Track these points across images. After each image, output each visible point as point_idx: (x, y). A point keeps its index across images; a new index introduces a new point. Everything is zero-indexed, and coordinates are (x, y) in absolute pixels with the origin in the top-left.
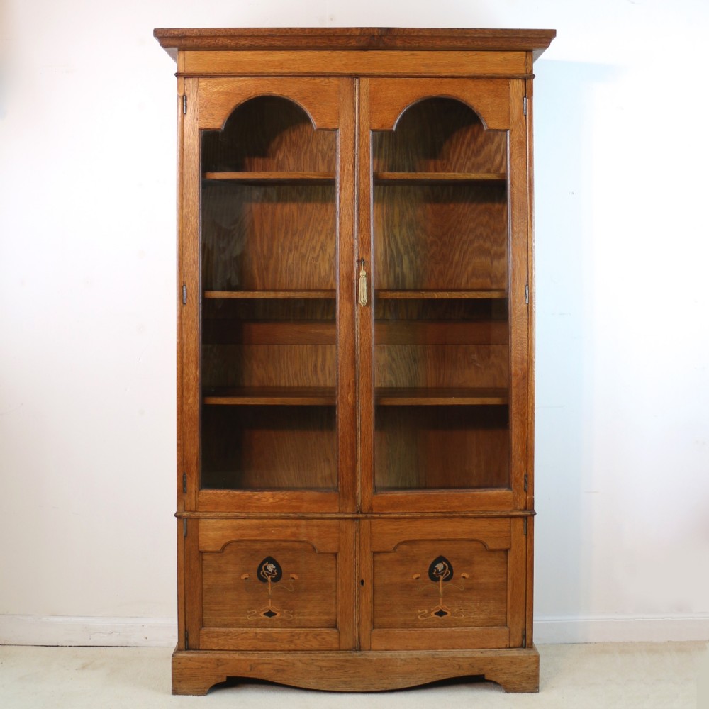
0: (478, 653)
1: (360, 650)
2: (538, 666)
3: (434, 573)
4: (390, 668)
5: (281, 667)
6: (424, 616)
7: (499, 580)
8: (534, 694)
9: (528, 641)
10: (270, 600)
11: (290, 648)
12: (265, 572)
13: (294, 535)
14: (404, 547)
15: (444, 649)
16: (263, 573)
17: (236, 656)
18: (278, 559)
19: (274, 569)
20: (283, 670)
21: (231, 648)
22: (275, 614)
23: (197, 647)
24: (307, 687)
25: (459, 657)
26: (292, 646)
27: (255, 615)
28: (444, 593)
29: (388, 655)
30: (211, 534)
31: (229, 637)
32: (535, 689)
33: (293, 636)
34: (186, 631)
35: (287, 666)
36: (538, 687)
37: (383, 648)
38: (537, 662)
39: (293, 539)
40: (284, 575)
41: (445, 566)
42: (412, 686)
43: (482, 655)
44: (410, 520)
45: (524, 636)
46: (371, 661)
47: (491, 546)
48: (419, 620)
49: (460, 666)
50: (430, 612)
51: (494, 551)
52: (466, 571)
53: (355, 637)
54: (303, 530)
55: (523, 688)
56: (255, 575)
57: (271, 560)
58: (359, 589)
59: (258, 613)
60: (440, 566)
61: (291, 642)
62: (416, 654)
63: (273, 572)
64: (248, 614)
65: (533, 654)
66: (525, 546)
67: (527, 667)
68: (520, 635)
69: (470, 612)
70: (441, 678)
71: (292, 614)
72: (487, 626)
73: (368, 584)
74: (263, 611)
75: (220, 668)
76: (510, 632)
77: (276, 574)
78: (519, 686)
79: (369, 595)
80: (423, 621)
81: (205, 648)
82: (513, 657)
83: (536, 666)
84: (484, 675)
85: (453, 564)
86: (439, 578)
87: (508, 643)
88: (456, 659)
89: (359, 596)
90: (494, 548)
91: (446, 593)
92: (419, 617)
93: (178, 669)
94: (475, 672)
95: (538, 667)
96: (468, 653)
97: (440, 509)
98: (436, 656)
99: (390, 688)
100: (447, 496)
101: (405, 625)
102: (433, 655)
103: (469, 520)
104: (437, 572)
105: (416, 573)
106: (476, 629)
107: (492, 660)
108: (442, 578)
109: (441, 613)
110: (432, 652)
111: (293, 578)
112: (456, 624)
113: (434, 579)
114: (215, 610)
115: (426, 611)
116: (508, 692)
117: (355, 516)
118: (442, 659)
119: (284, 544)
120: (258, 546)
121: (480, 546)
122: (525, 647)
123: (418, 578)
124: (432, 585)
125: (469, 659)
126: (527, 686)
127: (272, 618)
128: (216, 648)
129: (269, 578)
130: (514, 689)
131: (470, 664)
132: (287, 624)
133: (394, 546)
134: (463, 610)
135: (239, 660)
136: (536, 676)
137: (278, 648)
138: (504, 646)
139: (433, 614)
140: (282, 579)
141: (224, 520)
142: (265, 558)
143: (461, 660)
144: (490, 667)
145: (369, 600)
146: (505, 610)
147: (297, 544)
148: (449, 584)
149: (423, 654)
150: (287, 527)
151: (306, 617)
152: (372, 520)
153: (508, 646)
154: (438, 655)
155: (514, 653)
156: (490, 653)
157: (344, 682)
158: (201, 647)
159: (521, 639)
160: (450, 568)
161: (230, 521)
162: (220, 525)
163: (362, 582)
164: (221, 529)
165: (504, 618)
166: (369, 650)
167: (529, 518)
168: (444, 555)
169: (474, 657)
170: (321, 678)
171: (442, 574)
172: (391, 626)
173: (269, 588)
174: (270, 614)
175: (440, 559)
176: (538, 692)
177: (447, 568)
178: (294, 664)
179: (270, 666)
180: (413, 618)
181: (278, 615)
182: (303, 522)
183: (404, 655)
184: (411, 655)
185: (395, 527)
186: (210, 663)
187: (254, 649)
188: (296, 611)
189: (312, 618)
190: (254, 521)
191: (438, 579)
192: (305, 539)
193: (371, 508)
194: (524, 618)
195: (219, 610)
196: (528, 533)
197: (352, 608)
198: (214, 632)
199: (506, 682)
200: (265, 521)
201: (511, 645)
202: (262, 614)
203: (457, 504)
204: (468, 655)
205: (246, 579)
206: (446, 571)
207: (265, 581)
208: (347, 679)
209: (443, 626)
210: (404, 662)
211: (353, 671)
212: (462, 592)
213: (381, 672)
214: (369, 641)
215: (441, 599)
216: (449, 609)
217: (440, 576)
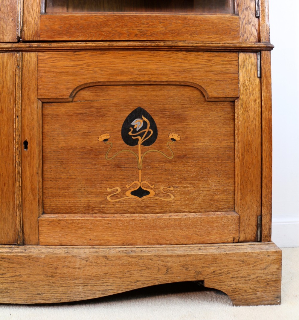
0: (194, 250)
1: (24, 244)
2: (281, 266)
3: (130, 133)
4: (65, 270)
6: (115, 196)
7: (223, 144)
8: (274, 307)
9: (265, 232)
14: (86, 94)
15: (144, 244)
25: (166, 256)
28: (144, 162)
29: (62, 251)
32: (276, 300)
36: (279, 297)
37: (56, 242)
38: (279, 261)
41: (145, 123)
43: (200, 252)
44: (94, 53)
45: (259, 226)
46: (36, 260)
47: (212, 92)
48: (108, 202)
49: (168, 268)
50: (124, 191)
51: (215, 101)
52: (177, 131)
53: (16, 225)
55: (258, 298)
58: (21, 154)
60: (138, 123)
62: (102, 251)
65: (273, 250)
66: (258, 95)
67: (265, 269)
68: (254, 224)
70: (139, 285)
72: (206, 212)
73: (34, 147)
76: (239, 219)
78: (254, 296)
79: (36, 163)
80: (114, 203)
82: (244, 254)
83: (277, 266)
84: (203, 281)
85: (157, 120)
86: (138, 140)
87: (236, 235)
88: (162, 258)
89: (21, 164)
90: (216, 95)
91: (148, 163)
92: (108, 198)
94: (190, 277)
95: (279, 269)
96: (180, 250)
97: (136, 35)
98: (133, 254)
100: (147, 18)
101: (89, 210)
102: (128, 252)
103: (180, 55)
104: (135, 131)
105: (103, 133)
106: (191, 215)
107: (214, 260)
108: (141, 140)
109: (140, 193)
110: (129, 248)
112: (162, 208)
113: (130, 141)
115: (119, 190)
116: (237, 305)
117: (16, 46)
118: (142, 258)
121: (197, 94)
122: (260, 241)
123: (106, 140)
124: (127, 150)
125: (182, 259)
126: (264, 295)
130: (246, 300)
131: (183, 266)
133: (71, 91)
134: (172, 189)
136: (277, 281)
138: (230, 240)
139: (128, 193)
143: (169, 259)
144: (212, 269)
145: (35, 170)
146: (232, 188)
148: (151, 149)
149: (113, 251)
152: (40, 54)
153: (236, 240)
154: (135, 252)
155: (247, 248)
156: (211, 250)
159: (255, 228)
160: (153, 126)
163: (26, 143)
165: (230, 199)
166: (38, 244)
167: (264, 53)
168: (144, 106)
169: (188, 256)
171: (141, 135)
172: (69, 211)
175: (138, 113)
176: (279, 303)
177: (149, 126)
180: (100, 199)
183: (85, 251)
184: (97, 252)
185: (72, 63)
191: (135, 142)
193: (37, 34)
194: (259, 199)
196: (263, 75)
197: (11, 182)
199: (234, 291)
201: (241, 239)
203: (161, 29)
204: (179, 253)
206: (147, 130)
208: (3, 285)
209: (143, 211)
210: (85, 262)
211: (12, 274)
212: (170, 162)
213: (52, 276)
214: (37, 232)
215: (140, 171)
216: (153, 187)
217: (139, 137)
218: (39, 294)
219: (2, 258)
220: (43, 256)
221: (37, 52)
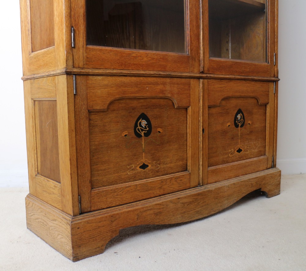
0: (258, 175)
1: (203, 185)
4: (221, 194)
5: (159, 210)
6: (232, 154)
7: (263, 125)
9: (274, 163)
10: (144, 153)
11: (160, 193)
12: (139, 127)
13: (162, 92)
16: (138, 129)
17: (125, 209)
18: (149, 114)
19: (146, 125)
20: (160, 213)
21: (118, 204)
22: (148, 166)
23: (89, 210)
24: (176, 223)
26: (162, 192)
27: (132, 170)
28: (241, 136)
30: (99, 92)
31: (115, 194)
33: (162, 182)
34: (79, 195)
35: (163, 208)
36: (280, 191)
37: (214, 181)
38: (280, 175)
39: (161, 95)
40: (153, 130)
42: (231, 204)
43: (260, 175)
46: (212, 191)
48: (230, 157)
49: (252, 185)
50: (234, 150)
51: (261, 105)
52: (250, 120)
54: (168, 88)
55: (275, 193)
56: (132, 131)
57: (143, 116)
58: (202, 136)
59: (136, 167)
60: (239, 117)
61: (160, 188)
62: (231, 181)
63: (146, 128)
64: (128, 169)
65: (278, 171)
66: (274, 102)
67: (277, 179)
68: (271, 160)
69: (251, 148)
70: (244, 195)
71: (159, 164)
74: (138, 165)
75: (114, 224)
76: (268, 159)
77: (148, 129)
79: (207, 140)
80: (232, 157)
81: (96, 208)
83: (280, 177)
84: (261, 188)
85: (245, 114)
86: (239, 125)
87: (267, 166)
88: (250, 180)
92: (230, 155)
93: (77, 234)
94: (258, 187)
96: (254, 175)
99: (221, 209)
101: (223, 162)
104: (238, 121)
105: (228, 122)
106: (255, 159)
109: (239, 151)
110: (238, 178)
111: (159, 132)
112: (246, 157)
113: (237, 126)
114: (101, 170)
115: (233, 150)
117: (201, 75)
119: (153, 101)
120: (135, 103)
121: (256, 101)
122: (273, 167)
123: (229, 126)
124: (235, 130)
125: (256, 179)
126: (276, 191)
127: (145, 170)
128: (105, 207)
129: (143, 135)
131: (256, 182)
132: (157, 173)
134: (248, 147)
135: (128, 212)
137: (152, 195)
138: (265, 168)
139: (236, 151)
140: (152, 133)
141: (109, 77)
142: (140, 114)
143: (252, 180)
144: (263, 182)
147: (162, 101)
148: (243, 128)
150: (157, 84)
151: (168, 165)
152: (209, 80)
153: (267, 168)
154: (241, 179)
157: (198, 212)
158: (93, 209)
160: (244, 118)
161: (114, 78)
162: (106, 82)
163: (203, 130)
164: (106, 86)
165: (264, 150)
166: (207, 184)
167: (277, 82)
168: (241, 108)
170: (184, 213)
171: (240, 122)
172: (216, 164)
173: (143, 143)
174: (144, 166)
175: (239, 111)
176: (280, 194)
177: (242, 117)
178: (167, 205)
179: (152, 212)
180: (226, 156)
181: (150, 166)
182: (168, 80)
183: (226, 183)
186: (105, 220)
187: (135, 200)
188: (162, 161)
189: (172, 165)
190: (134, 79)
192: (169, 95)
194: (273, 149)
195: (105, 170)
198: (103, 191)
199: (269, 191)
200: (142, 78)
202: (138, 168)
204: (254, 177)
205: (126, 135)
206: (241, 120)
207: (139, 136)
208: (199, 209)
209: (240, 160)
210: (227, 188)
211: (202, 202)
212: (248, 134)
213: (217, 199)
214: (207, 177)
215: (239, 140)
216: (243, 147)
217: (239, 123)
218: (212, 209)
219: (199, 194)
220: (214, 189)
221: (207, 80)
